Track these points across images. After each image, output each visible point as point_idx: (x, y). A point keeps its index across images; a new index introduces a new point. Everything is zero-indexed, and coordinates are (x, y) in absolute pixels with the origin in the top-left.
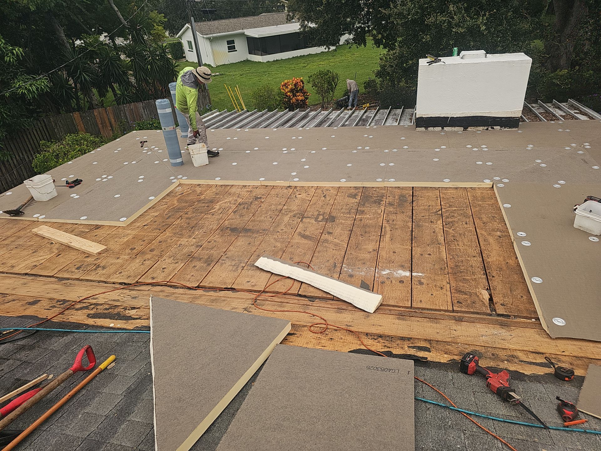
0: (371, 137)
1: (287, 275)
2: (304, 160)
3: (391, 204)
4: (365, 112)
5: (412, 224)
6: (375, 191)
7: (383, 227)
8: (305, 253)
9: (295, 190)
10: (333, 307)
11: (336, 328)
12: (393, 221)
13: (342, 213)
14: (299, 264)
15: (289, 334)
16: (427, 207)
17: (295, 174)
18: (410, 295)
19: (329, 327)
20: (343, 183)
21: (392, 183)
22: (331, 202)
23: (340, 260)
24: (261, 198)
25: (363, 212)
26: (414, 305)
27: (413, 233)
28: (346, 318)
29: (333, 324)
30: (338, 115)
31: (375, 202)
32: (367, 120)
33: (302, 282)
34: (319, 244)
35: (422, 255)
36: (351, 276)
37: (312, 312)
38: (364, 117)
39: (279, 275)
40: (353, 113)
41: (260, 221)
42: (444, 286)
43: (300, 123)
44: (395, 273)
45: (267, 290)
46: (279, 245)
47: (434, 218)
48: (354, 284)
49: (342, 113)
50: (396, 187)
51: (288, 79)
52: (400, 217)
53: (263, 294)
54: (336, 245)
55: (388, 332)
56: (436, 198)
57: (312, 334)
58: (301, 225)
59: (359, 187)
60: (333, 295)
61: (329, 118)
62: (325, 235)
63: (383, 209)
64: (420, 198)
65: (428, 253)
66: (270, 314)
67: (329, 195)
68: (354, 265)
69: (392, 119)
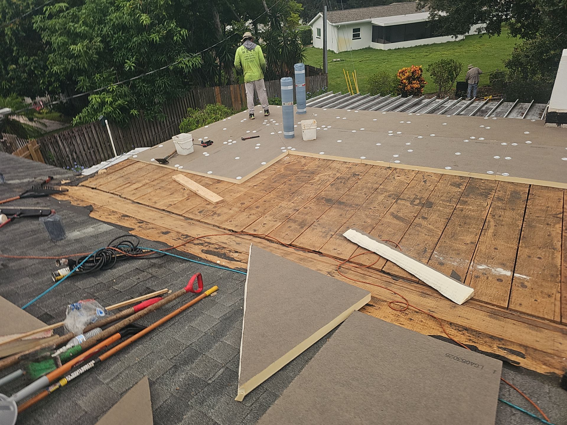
0: (489, 128)
1: (373, 251)
2: (409, 144)
3: (499, 199)
4: (486, 103)
5: (523, 223)
6: (484, 183)
7: (487, 221)
8: (394, 233)
9: (394, 172)
10: (417, 290)
11: (418, 310)
12: (500, 216)
13: (442, 200)
14: (387, 242)
15: (367, 305)
16: (544, 208)
17: (397, 156)
18: (509, 295)
19: (410, 307)
20: (448, 170)
21: (505, 177)
22: (432, 188)
23: (432, 246)
24: (358, 175)
25: (465, 203)
26: (512, 306)
27: (522, 233)
28: (429, 303)
29: (415, 306)
30: (454, 105)
31: (482, 195)
32: (487, 112)
33: (388, 260)
34: (411, 227)
35: (529, 257)
36: (442, 264)
37: (394, 290)
38: (484, 108)
39: (365, 249)
40: (472, 103)
41: (354, 197)
42: (553, 294)
43: (411, 109)
44: (493, 270)
45: (351, 260)
46: (369, 221)
47: (551, 220)
48: (443, 272)
49: (458, 102)
50: (509, 182)
51: (407, 66)
52: (508, 213)
53: (347, 263)
54: (430, 230)
55: (474, 327)
56: (559, 200)
57: (391, 310)
58: (395, 206)
59: (466, 177)
60: (418, 279)
61: (443, 106)
62: (419, 219)
63: (489, 203)
64: (538, 198)
65: (538, 256)
66: (351, 283)
67: (429, 181)
68: (447, 253)
69: (517, 112)
